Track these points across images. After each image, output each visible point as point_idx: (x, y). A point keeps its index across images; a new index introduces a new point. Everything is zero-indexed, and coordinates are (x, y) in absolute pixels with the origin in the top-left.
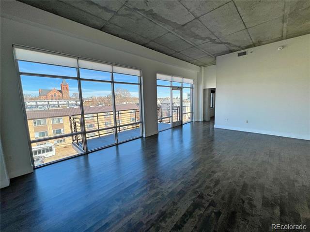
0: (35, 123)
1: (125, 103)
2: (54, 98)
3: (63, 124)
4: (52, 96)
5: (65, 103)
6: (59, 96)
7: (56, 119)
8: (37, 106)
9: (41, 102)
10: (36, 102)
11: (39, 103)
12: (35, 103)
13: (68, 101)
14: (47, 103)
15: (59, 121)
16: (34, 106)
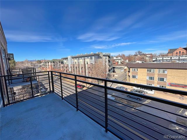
0: (148, 71)
2: (178, 54)
3: (167, 74)
4: (177, 53)
6: (183, 53)
7: (162, 70)
9: (166, 57)
10: (163, 58)
14: (170, 58)
15: (164, 72)
16: (161, 60)
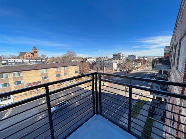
1: (73, 61)
2: (28, 57)
5: (34, 61)
6: (31, 56)
7: (16, 74)
8: (15, 63)
9: (18, 60)
10: (15, 60)
11: (16, 61)
12: (13, 61)
13: (36, 60)
14: (22, 61)
15: (19, 75)
16: (13, 63)
